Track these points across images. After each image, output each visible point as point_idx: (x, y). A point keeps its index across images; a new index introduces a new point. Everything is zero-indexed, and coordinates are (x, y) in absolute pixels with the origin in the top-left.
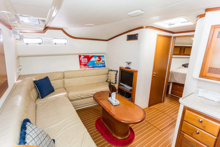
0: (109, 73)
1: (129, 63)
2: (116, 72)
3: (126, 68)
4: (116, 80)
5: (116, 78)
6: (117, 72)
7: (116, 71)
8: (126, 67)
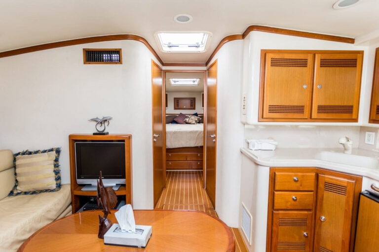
0: (18, 163)
1: (104, 121)
2: (54, 152)
3: (94, 134)
4: (58, 179)
5: (57, 172)
6: (58, 151)
7: (52, 150)
8: (96, 131)
